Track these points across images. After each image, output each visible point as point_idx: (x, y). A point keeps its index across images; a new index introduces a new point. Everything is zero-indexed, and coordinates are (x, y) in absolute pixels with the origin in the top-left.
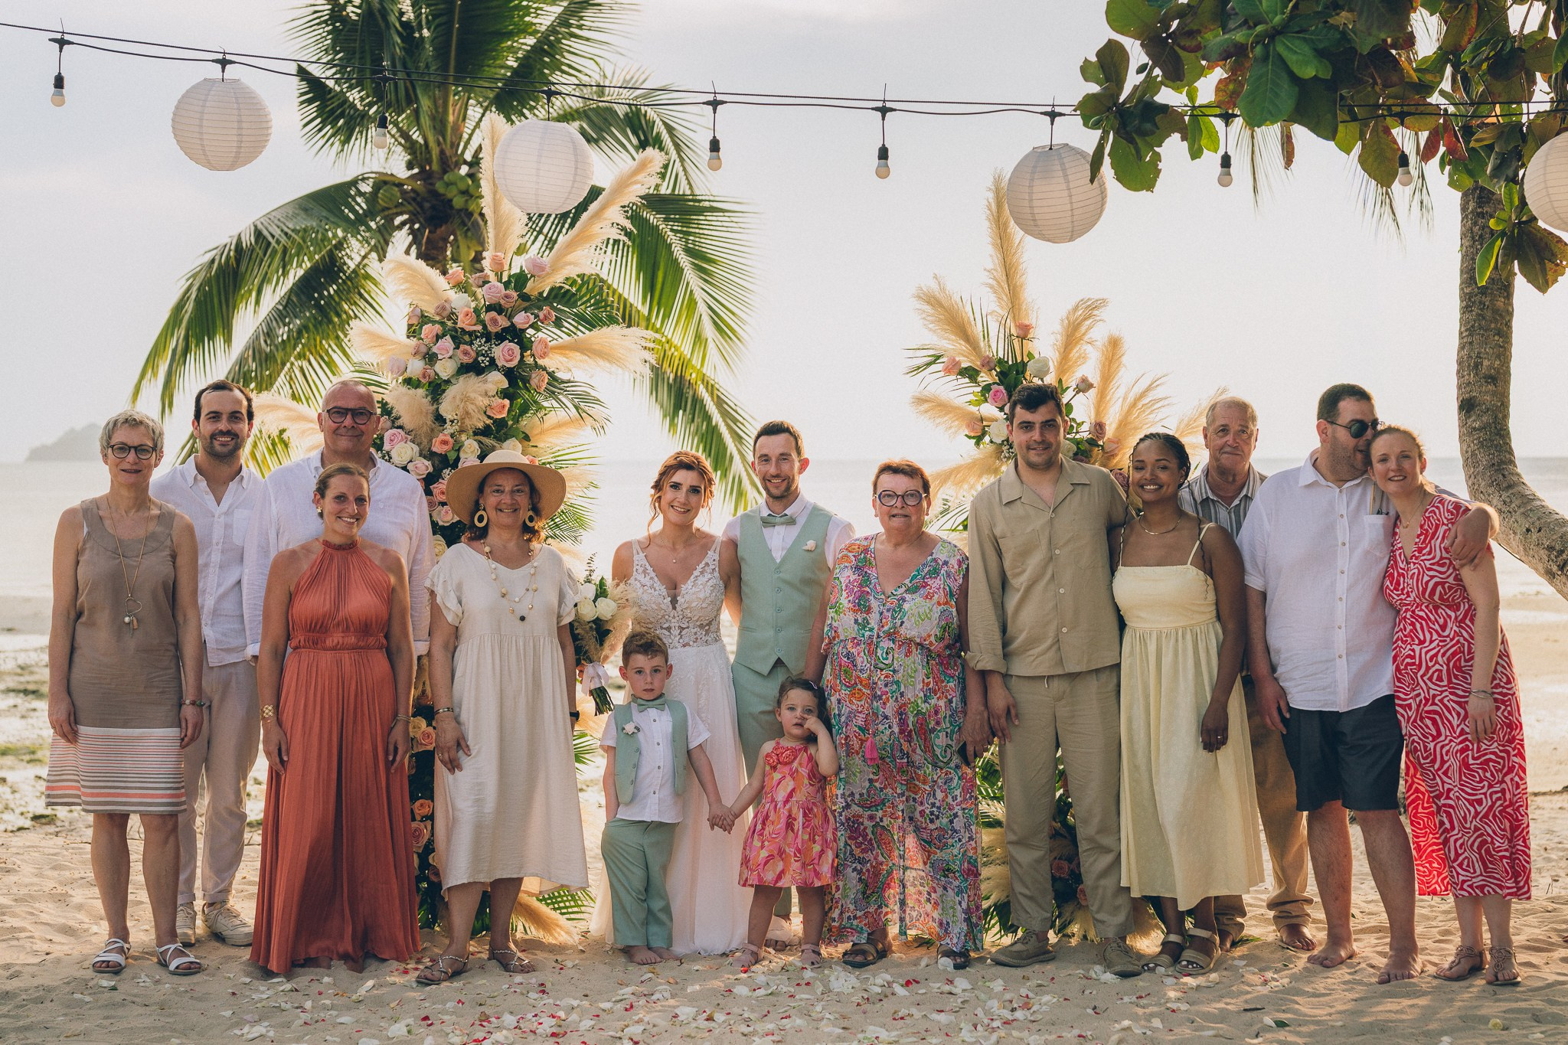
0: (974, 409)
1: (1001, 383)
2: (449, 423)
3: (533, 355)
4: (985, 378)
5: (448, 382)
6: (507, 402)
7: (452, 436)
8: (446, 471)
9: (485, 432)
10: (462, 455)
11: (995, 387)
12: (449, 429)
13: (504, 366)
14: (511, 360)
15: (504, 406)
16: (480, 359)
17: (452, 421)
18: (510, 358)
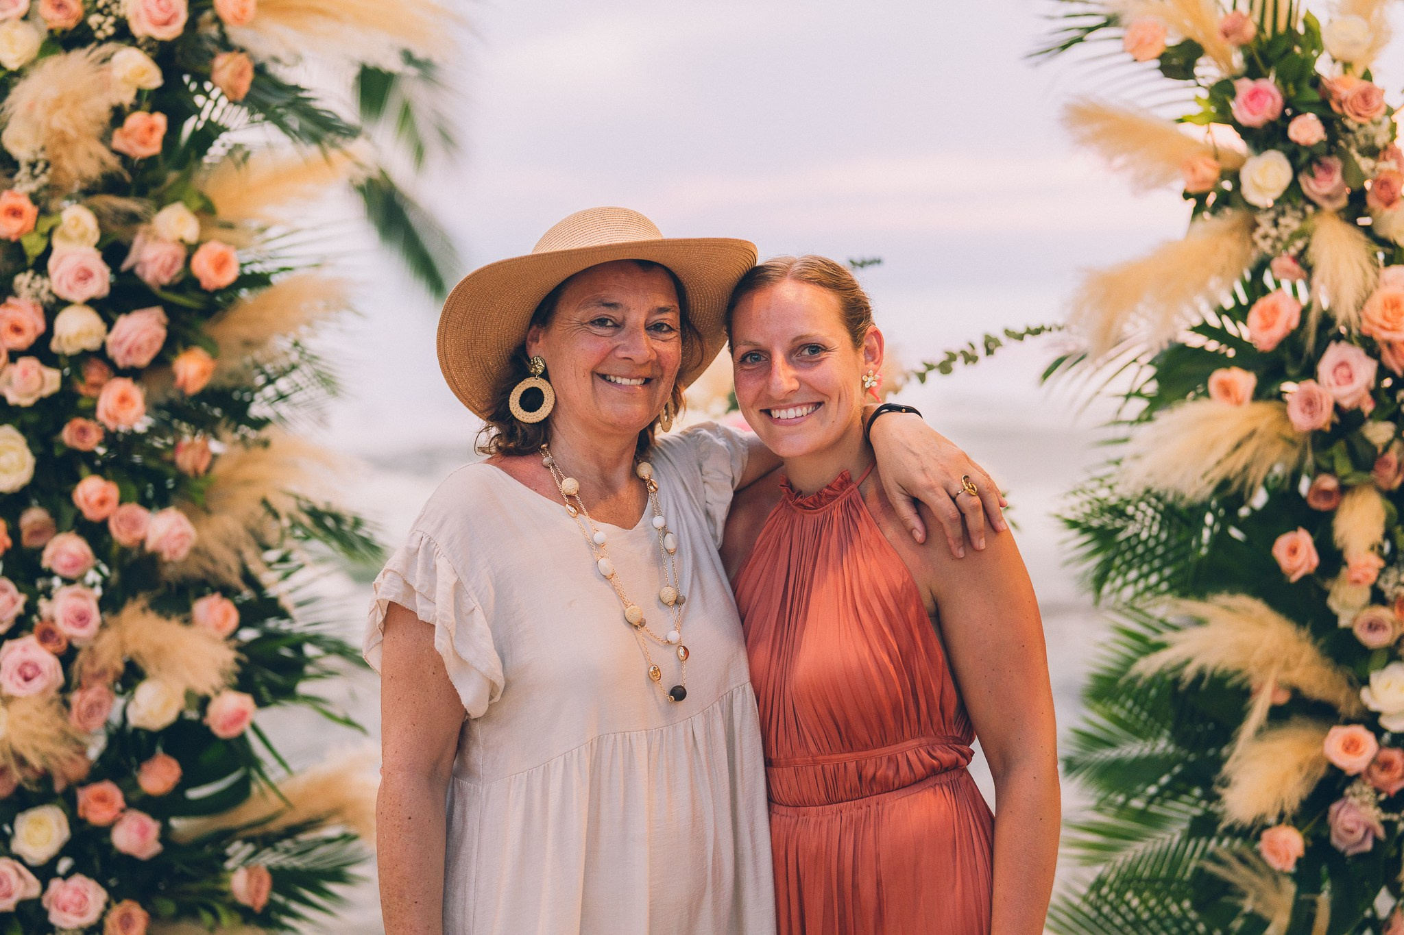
0: (1195, 132)
1: (1253, 71)
2: (24, 170)
3: (217, 20)
4: (1208, 71)
5: (19, 74)
6: (160, 120)
7: (34, 198)
8: (22, 280)
9: (110, 184)
10: (57, 243)
11: (1245, 86)
12: (24, 185)
13: (150, 39)
14: (167, 23)
15: (152, 129)
16: (94, 20)
17: (33, 165)
18: (161, 16)
